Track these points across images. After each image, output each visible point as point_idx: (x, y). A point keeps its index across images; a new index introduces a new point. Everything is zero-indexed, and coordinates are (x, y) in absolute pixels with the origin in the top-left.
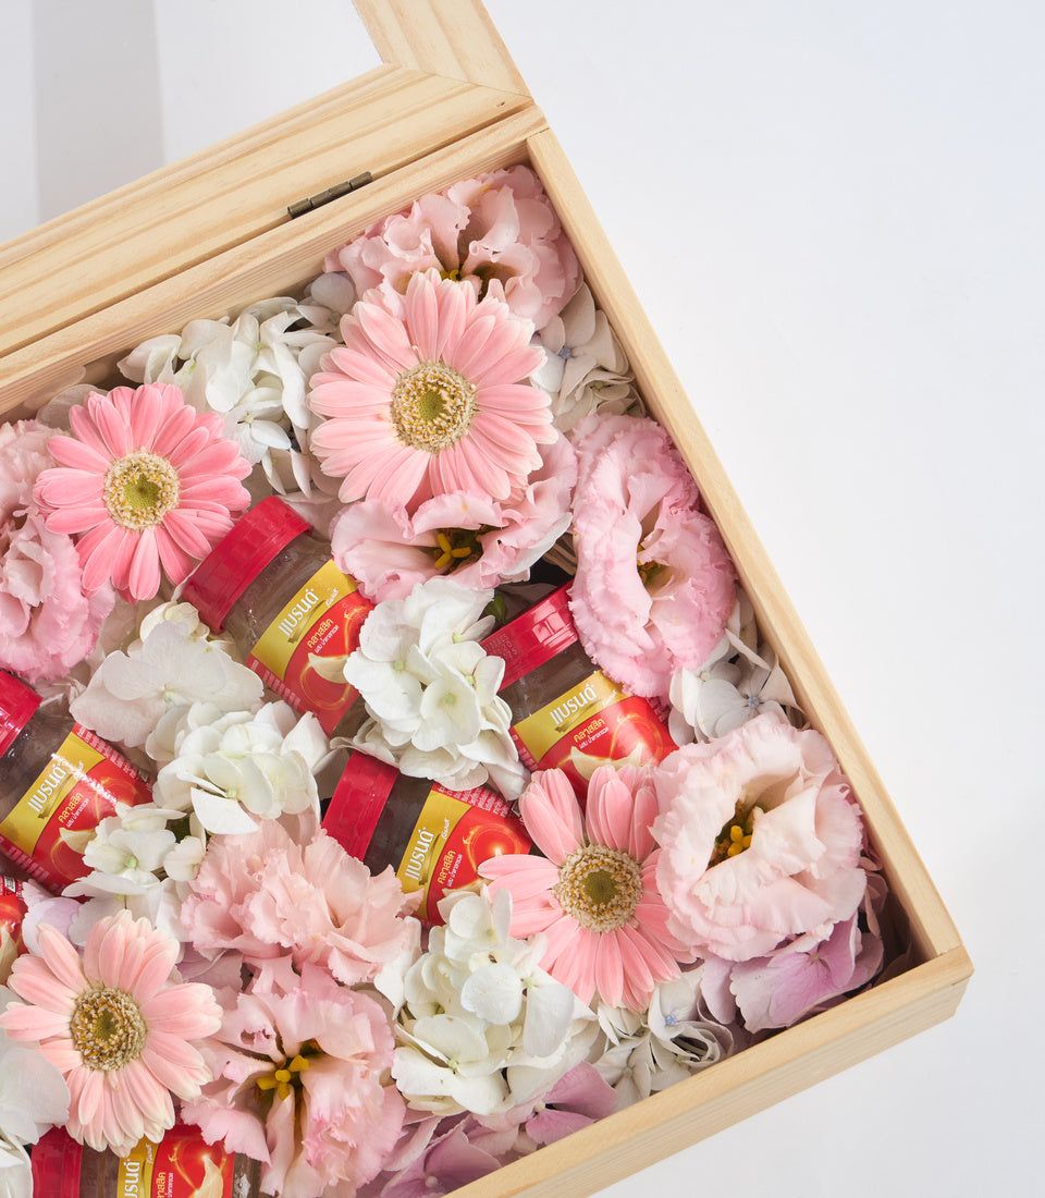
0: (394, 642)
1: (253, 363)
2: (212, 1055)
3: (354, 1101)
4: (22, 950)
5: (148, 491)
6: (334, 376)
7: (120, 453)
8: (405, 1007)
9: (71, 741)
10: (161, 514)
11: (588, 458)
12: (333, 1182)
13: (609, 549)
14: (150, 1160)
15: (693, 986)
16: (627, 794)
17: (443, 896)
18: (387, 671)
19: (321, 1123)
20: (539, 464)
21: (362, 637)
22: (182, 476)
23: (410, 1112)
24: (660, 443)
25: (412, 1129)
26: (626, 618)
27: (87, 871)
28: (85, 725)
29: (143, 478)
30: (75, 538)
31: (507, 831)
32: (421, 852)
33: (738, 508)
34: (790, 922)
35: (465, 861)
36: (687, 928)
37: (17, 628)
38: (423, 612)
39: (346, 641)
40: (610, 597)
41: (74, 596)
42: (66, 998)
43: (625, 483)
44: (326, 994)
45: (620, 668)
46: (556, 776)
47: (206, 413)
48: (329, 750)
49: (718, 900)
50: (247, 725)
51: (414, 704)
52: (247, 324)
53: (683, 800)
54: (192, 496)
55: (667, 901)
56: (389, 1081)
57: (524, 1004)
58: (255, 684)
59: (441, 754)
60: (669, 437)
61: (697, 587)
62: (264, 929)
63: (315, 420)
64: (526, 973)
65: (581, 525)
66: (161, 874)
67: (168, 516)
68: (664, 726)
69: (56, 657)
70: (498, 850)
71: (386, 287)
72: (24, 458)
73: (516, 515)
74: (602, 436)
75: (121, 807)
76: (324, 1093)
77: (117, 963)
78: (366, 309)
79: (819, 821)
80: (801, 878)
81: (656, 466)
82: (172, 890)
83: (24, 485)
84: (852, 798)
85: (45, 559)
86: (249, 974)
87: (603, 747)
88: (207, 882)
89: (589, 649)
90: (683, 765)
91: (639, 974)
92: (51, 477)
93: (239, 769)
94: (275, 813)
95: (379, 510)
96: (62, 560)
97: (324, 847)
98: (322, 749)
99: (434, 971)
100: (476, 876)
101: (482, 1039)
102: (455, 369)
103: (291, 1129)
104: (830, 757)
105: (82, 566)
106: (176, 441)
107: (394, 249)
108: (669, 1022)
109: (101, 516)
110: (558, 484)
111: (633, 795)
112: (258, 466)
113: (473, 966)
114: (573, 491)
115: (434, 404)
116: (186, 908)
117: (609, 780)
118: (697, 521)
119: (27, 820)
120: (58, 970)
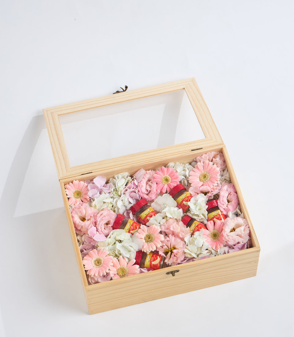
0: (195, 201)
1: (183, 168)
4: (140, 228)
5: (167, 180)
6: (193, 171)
7: (164, 175)
8: (187, 245)
9: (150, 208)
11: (223, 186)
13: (224, 195)
14: (151, 256)
15: (224, 249)
16: (220, 224)
17: (195, 232)
18: (193, 204)
20: (217, 185)
21: (191, 200)
22: (171, 179)
23: (185, 257)
26: (224, 203)
28: (152, 207)
29: (167, 179)
30: (157, 183)
32: (193, 226)
33: (241, 192)
34: (239, 241)
35: (198, 229)
36: (225, 239)
37: (147, 193)
38: (199, 198)
39: (188, 200)
40: (223, 201)
41: (155, 190)
42: (145, 234)
43: (227, 189)
45: (222, 210)
46: (212, 222)
47: (176, 172)
50: (174, 209)
51: (195, 208)
54: (172, 182)
55: (223, 234)
57: (203, 244)
58: (176, 205)
60: (234, 185)
61: (234, 201)
62: (172, 229)
63: (189, 176)
64: (204, 241)
65: (221, 192)
66: (160, 223)
67: (169, 183)
69: (151, 198)
70: (203, 228)
71: (202, 162)
72: (152, 173)
74: (225, 184)
76: (176, 251)
77: (152, 231)
78: (198, 164)
79: (244, 230)
81: (232, 188)
83: (152, 176)
84: (249, 228)
85: (152, 185)
87: (218, 218)
88: (165, 224)
89: (219, 207)
91: (218, 246)
92: (155, 175)
95: (196, 187)
96: (154, 186)
97: (181, 223)
98: (183, 214)
99: (192, 240)
100: (199, 231)
101: (196, 249)
102: (208, 173)
103: (170, 256)
104: (247, 222)
105: (157, 187)
106: (172, 175)
107: (203, 158)
108: (220, 254)
109: (161, 182)
112: (181, 180)
113: (197, 238)
114: (220, 189)
115: (205, 177)
116: (162, 227)
117: (218, 222)
118: (235, 194)
119: (143, 215)
120: (145, 230)
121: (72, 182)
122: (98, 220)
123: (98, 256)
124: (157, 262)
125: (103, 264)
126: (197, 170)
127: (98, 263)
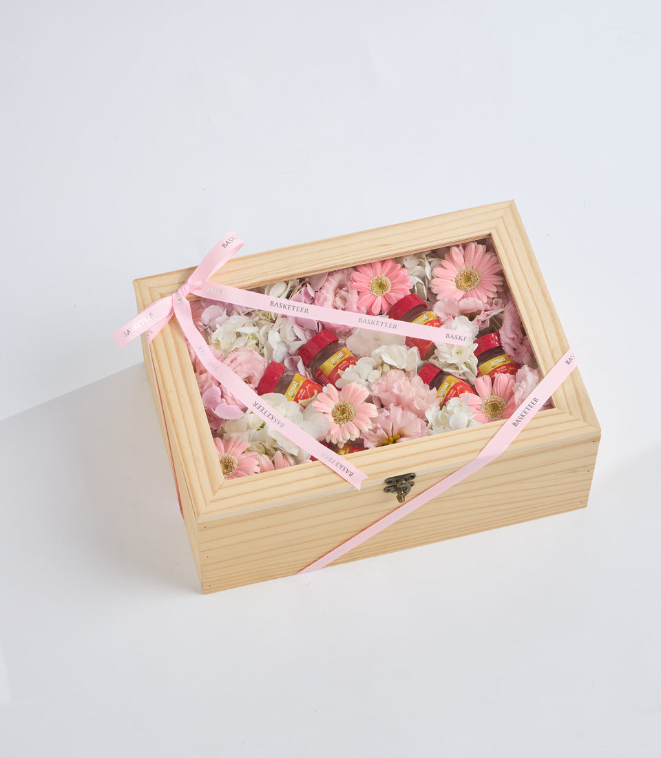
5: (382, 286)
6: (441, 268)
7: (376, 273)
17: (449, 399)
22: (393, 284)
27: (342, 378)
29: (381, 283)
30: (358, 292)
31: (470, 389)
32: (445, 387)
35: (456, 393)
38: (457, 326)
42: (333, 404)
46: (487, 377)
48: (421, 363)
54: (394, 289)
63: (433, 277)
64: (470, 419)
65: (506, 311)
66: (367, 380)
67: (386, 294)
70: (467, 392)
77: (350, 397)
83: (346, 276)
85: (349, 297)
89: (503, 348)
92: (355, 273)
95: (449, 301)
96: (354, 297)
97: (417, 379)
99: (443, 416)
100: (459, 396)
102: (476, 270)
105: (359, 300)
106: (393, 274)
109: (367, 289)
111: (509, 381)
112: (414, 287)
113: (455, 412)
115: (469, 279)
116: (373, 386)
119: (329, 364)
120: (332, 396)
123: (226, 452)
125: (239, 469)
126: (451, 265)
127: (226, 467)
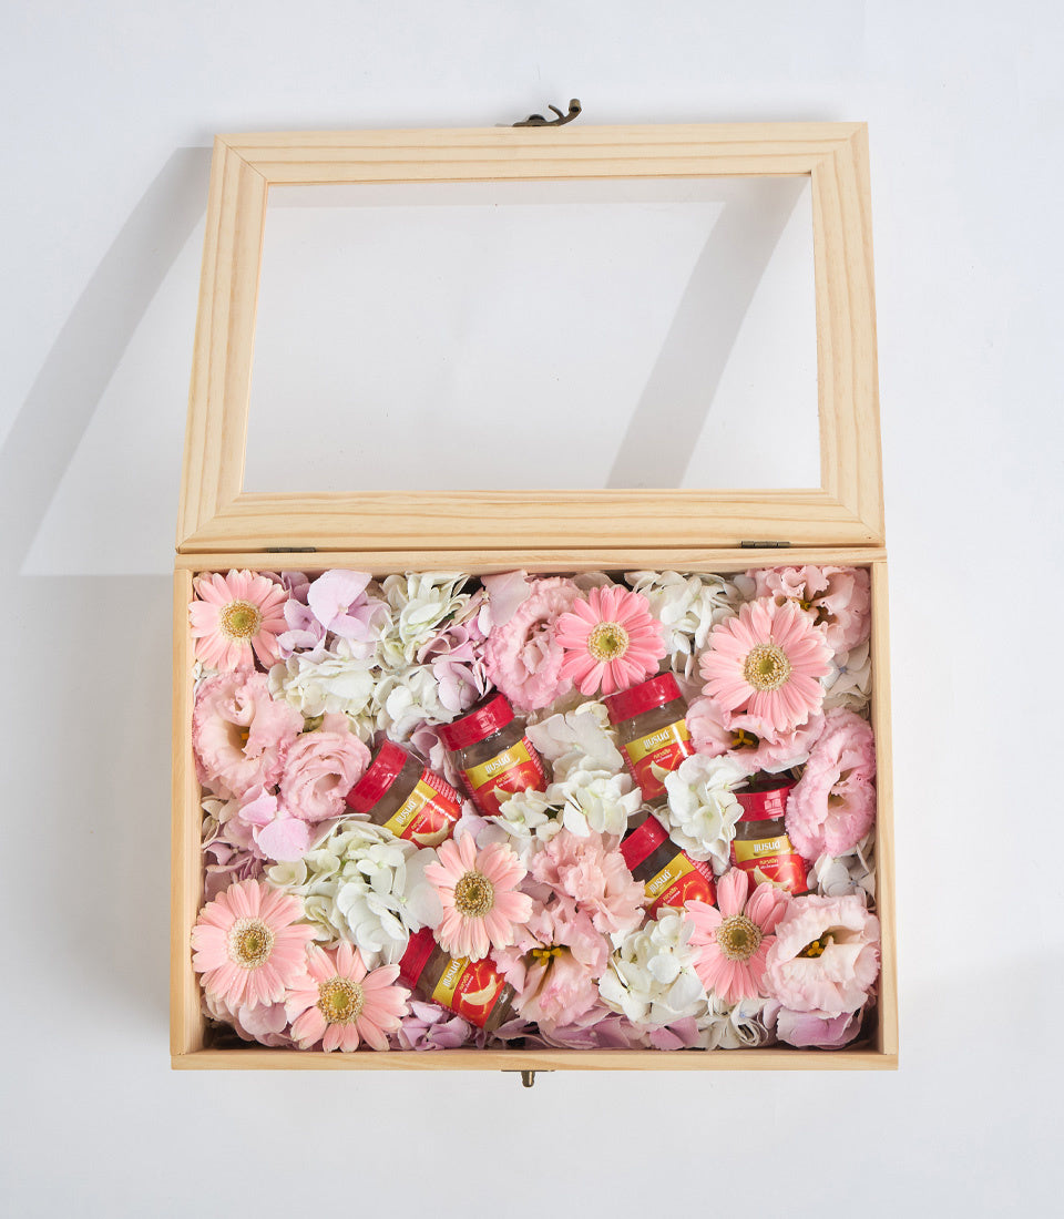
0: (696, 775)
1: (690, 605)
2: (518, 933)
3: (575, 987)
4: (450, 836)
5: (612, 644)
6: (727, 631)
7: (606, 620)
8: (620, 949)
9: (519, 746)
10: (612, 658)
11: (830, 729)
12: (547, 1019)
13: (819, 782)
14: (466, 966)
15: (760, 1005)
16: (772, 902)
17: (662, 906)
18: (686, 788)
19: (553, 990)
20: (805, 722)
21: (681, 766)
22: (631, 644)
23: (599, 1001)
24: (868, 740)
25: (596, 1008)
26: (812, 818)
27: (499, 813)
28: (529, 738)
29: (612, 636)
30: (566, 650)
31: (707, 889)
32: (662, 881)
33: (891, 794)
34: (821, 1003)
35: (680, 897)
36: (771, 982)
37: (519, 679)
38: (716, 769)
39: (673, 763)
40: (809, 804)
41: (552, 678)
42: (462, 871)
43: (842, 751)
44: (585, 928)
45: (798, 840)
46: (743, 875)
47: (656, 621)
48: (640, 808)
49: (792, 977)
50: (607, 781)
51: (691, 811)
52: (696, 583)
53: (798, 923)
54: (631, 656)
55: (768, 966)
56: (596, 983)
57: (677, 977)
58: (620, 761)
59: (693, 839)
60: (874, 739)
61: (853, 819)
62: (570, 885)
63: (707, 647)
64: (685, 965)
65: (812, 763)
66: (533, 831)
67: (615, 660)
68: (806, 875)
69: (530, 702)
70: (698, 897)
71: (772, 601)
72: (559, 600)
73: (783, 742)
74: (841, 722)
75: (529, 790)
76: (562, 975)
77: (493, 869)
78: (756, 606)
79: (858, 960)
80: (837, 985)
81: (860, 751)
82: (535, 841)
83: (553, 614)
84: (879, 959)
85: (547, 653)
86: (553, 898)
87: (772, 873)
88: (553, 848)
89: (787, 824)
90: (806, 905)
91: (738, 989)
92: (567, 617)
93: (594, 802)
94: (601, 831)
95: (718, 706)
96: (555, 658)
97: (617, 858)
98: (637, 806)
99: (641, 942)
100: (682, 905)
101: (649, 984)
102: (786, 655)
103: (538, 983)
104: (878, 934)
105: (563, 665)
106: (636, 627)
107: (784, 585)
108: (741, 1015)
109: (584, 646)
110: (810, 736)
111: (776, 904)
112: (669, 657)
113: (661, 951)
114: (815, 742)
115: (768, 667)
116: (538, 856)
117: (768, 891)
118: (868, 788)
121: (224, 574)
122: (292, 768)
123: (260, 915)
124: (482, 997)
126: (746, 632)
127: (255, 945)
